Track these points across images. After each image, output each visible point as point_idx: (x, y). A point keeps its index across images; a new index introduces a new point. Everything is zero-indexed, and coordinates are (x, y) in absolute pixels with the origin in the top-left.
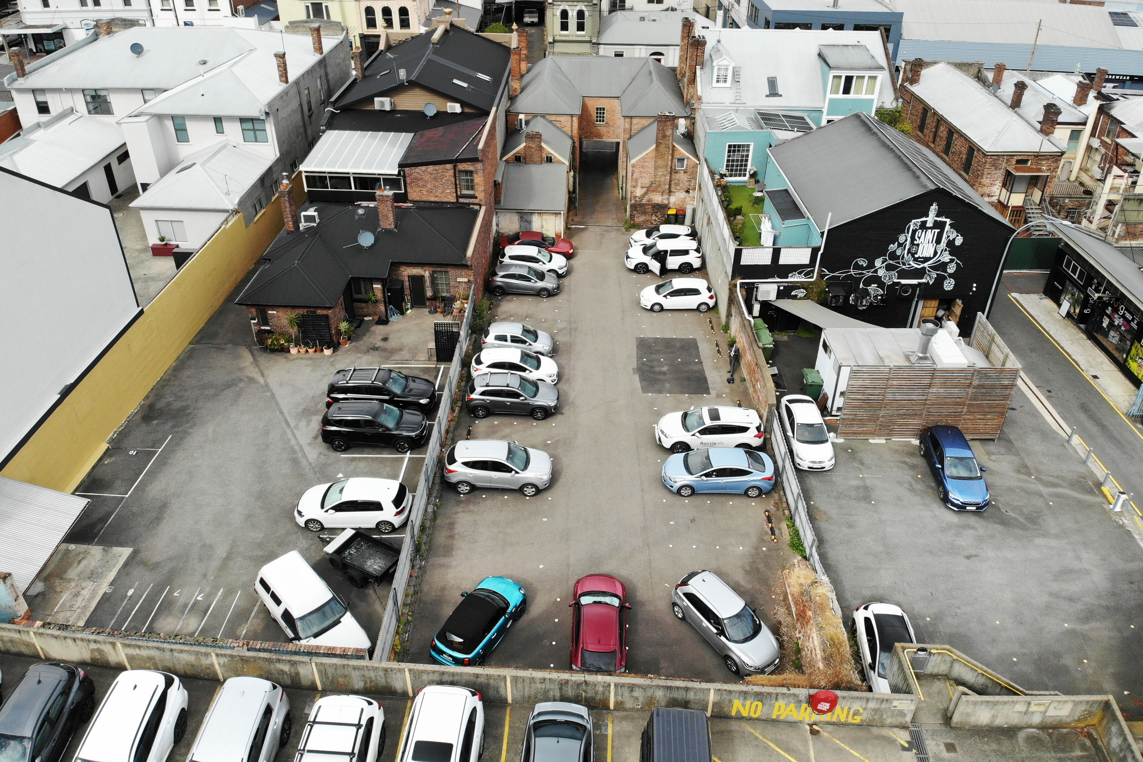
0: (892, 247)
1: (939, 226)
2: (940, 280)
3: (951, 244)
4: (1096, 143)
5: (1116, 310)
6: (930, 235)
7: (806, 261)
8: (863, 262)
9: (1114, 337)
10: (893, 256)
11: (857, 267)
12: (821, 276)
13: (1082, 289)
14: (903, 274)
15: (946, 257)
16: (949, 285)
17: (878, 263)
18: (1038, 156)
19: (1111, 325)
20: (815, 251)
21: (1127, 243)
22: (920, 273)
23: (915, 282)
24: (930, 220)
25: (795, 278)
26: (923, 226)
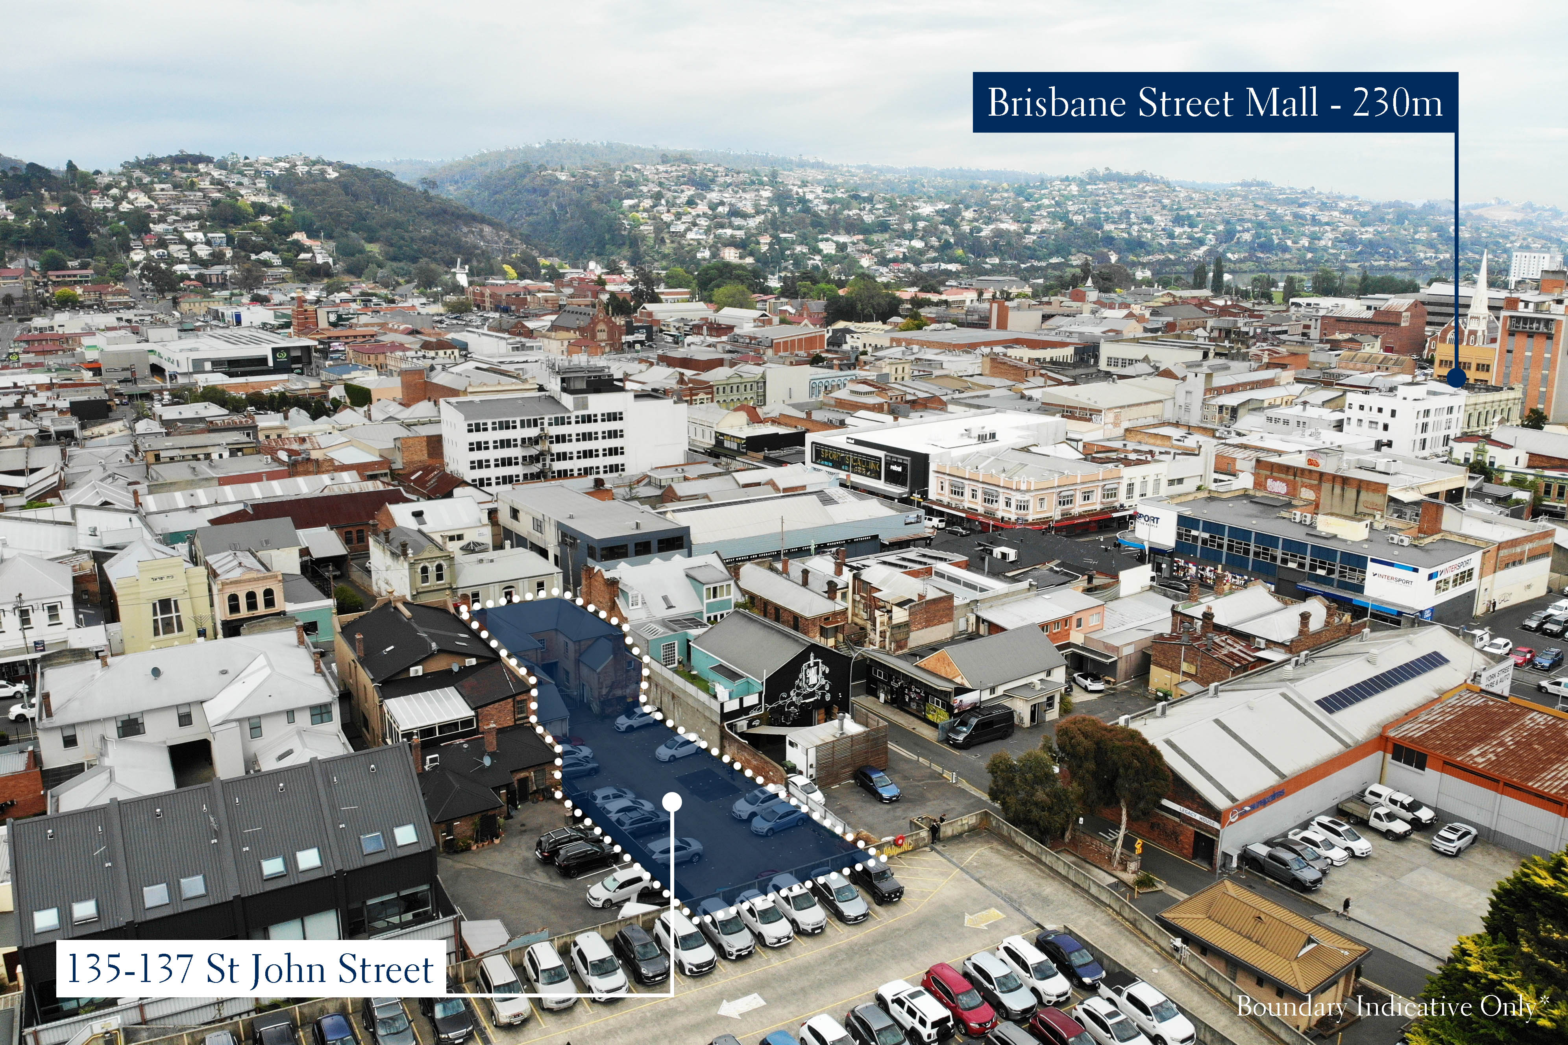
0: (797, 682)
1: (816, 664)
2: (823, 695)
3: (824, 673)
4: (858, 598)
5: (910, 690)
6: (814, 670)
7: (757, 702)
8: (784, 695)
9: (914, 706)
10: (799, 688)
11: (783, 699)
12: (766, 709)
13: (888, 684)
14: (806, 697)
15: (823, 682)
16: (828, 697)
17: (792, 693)
18: (835, 614)
19: (910, 698)
20: (760, 694)
21: (900, 652)
22: (812, 694)
23: (812, 700)
24: (812, 662)
25: (753, 714)
26: (809, 667)
